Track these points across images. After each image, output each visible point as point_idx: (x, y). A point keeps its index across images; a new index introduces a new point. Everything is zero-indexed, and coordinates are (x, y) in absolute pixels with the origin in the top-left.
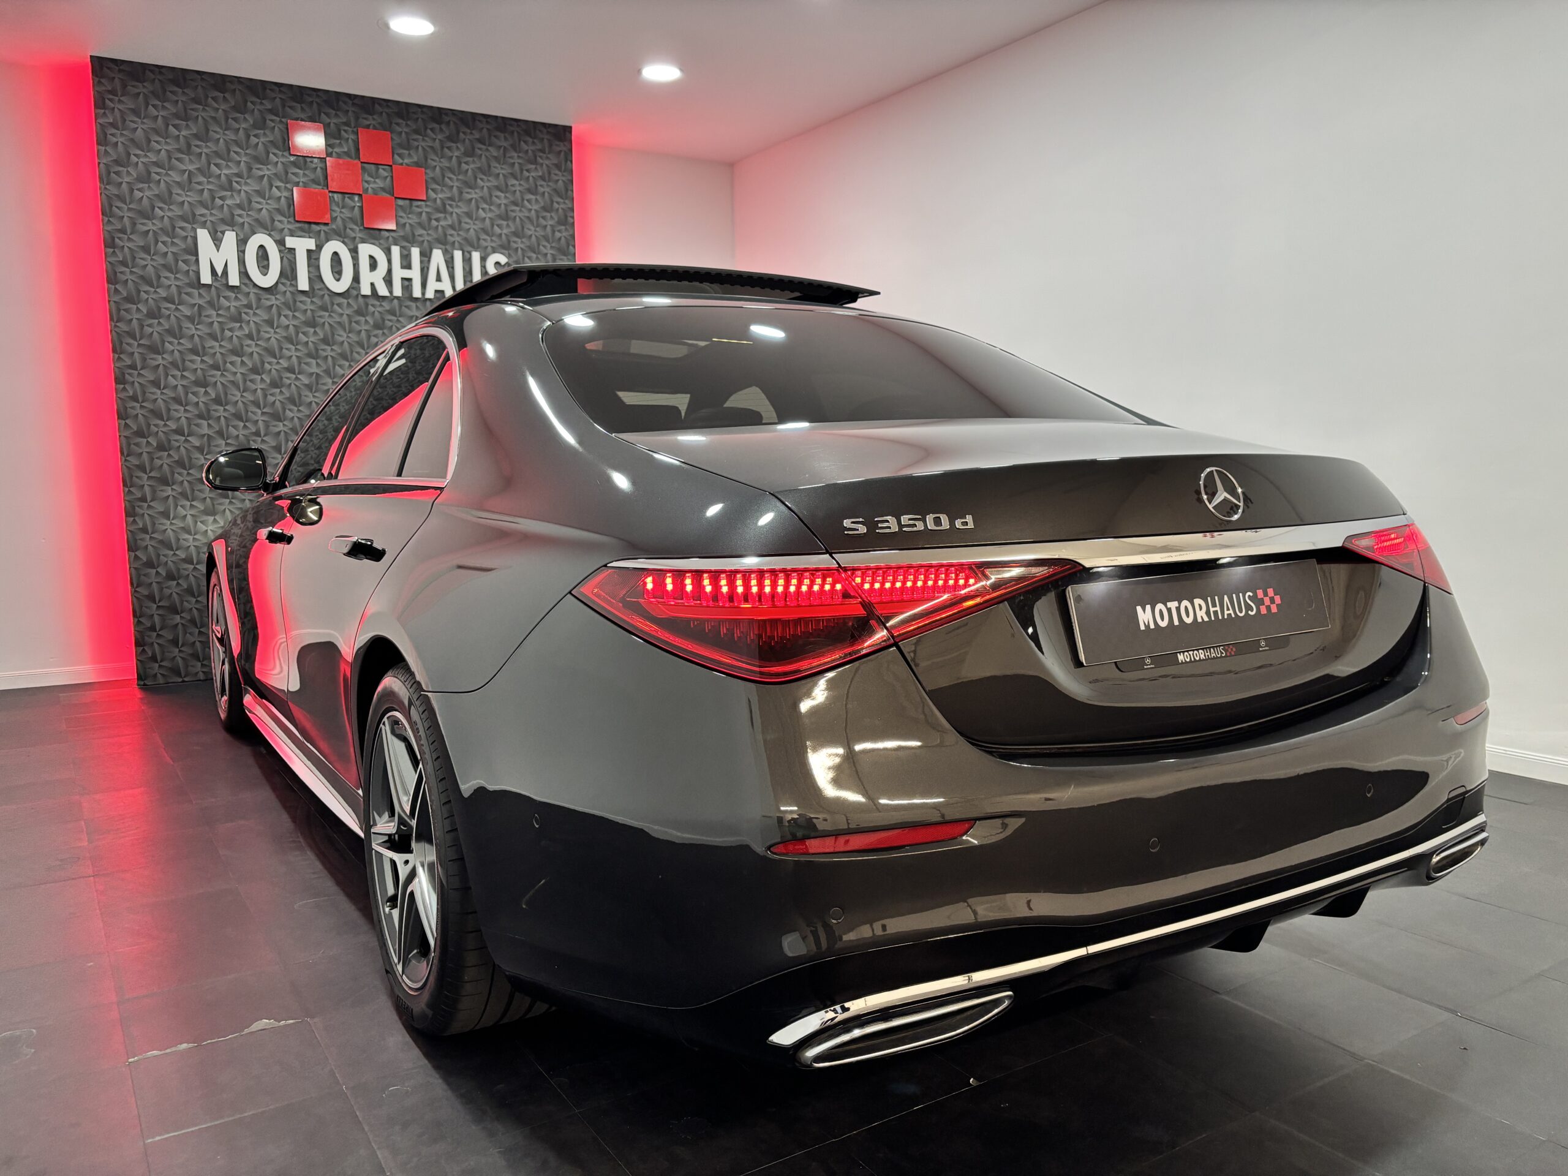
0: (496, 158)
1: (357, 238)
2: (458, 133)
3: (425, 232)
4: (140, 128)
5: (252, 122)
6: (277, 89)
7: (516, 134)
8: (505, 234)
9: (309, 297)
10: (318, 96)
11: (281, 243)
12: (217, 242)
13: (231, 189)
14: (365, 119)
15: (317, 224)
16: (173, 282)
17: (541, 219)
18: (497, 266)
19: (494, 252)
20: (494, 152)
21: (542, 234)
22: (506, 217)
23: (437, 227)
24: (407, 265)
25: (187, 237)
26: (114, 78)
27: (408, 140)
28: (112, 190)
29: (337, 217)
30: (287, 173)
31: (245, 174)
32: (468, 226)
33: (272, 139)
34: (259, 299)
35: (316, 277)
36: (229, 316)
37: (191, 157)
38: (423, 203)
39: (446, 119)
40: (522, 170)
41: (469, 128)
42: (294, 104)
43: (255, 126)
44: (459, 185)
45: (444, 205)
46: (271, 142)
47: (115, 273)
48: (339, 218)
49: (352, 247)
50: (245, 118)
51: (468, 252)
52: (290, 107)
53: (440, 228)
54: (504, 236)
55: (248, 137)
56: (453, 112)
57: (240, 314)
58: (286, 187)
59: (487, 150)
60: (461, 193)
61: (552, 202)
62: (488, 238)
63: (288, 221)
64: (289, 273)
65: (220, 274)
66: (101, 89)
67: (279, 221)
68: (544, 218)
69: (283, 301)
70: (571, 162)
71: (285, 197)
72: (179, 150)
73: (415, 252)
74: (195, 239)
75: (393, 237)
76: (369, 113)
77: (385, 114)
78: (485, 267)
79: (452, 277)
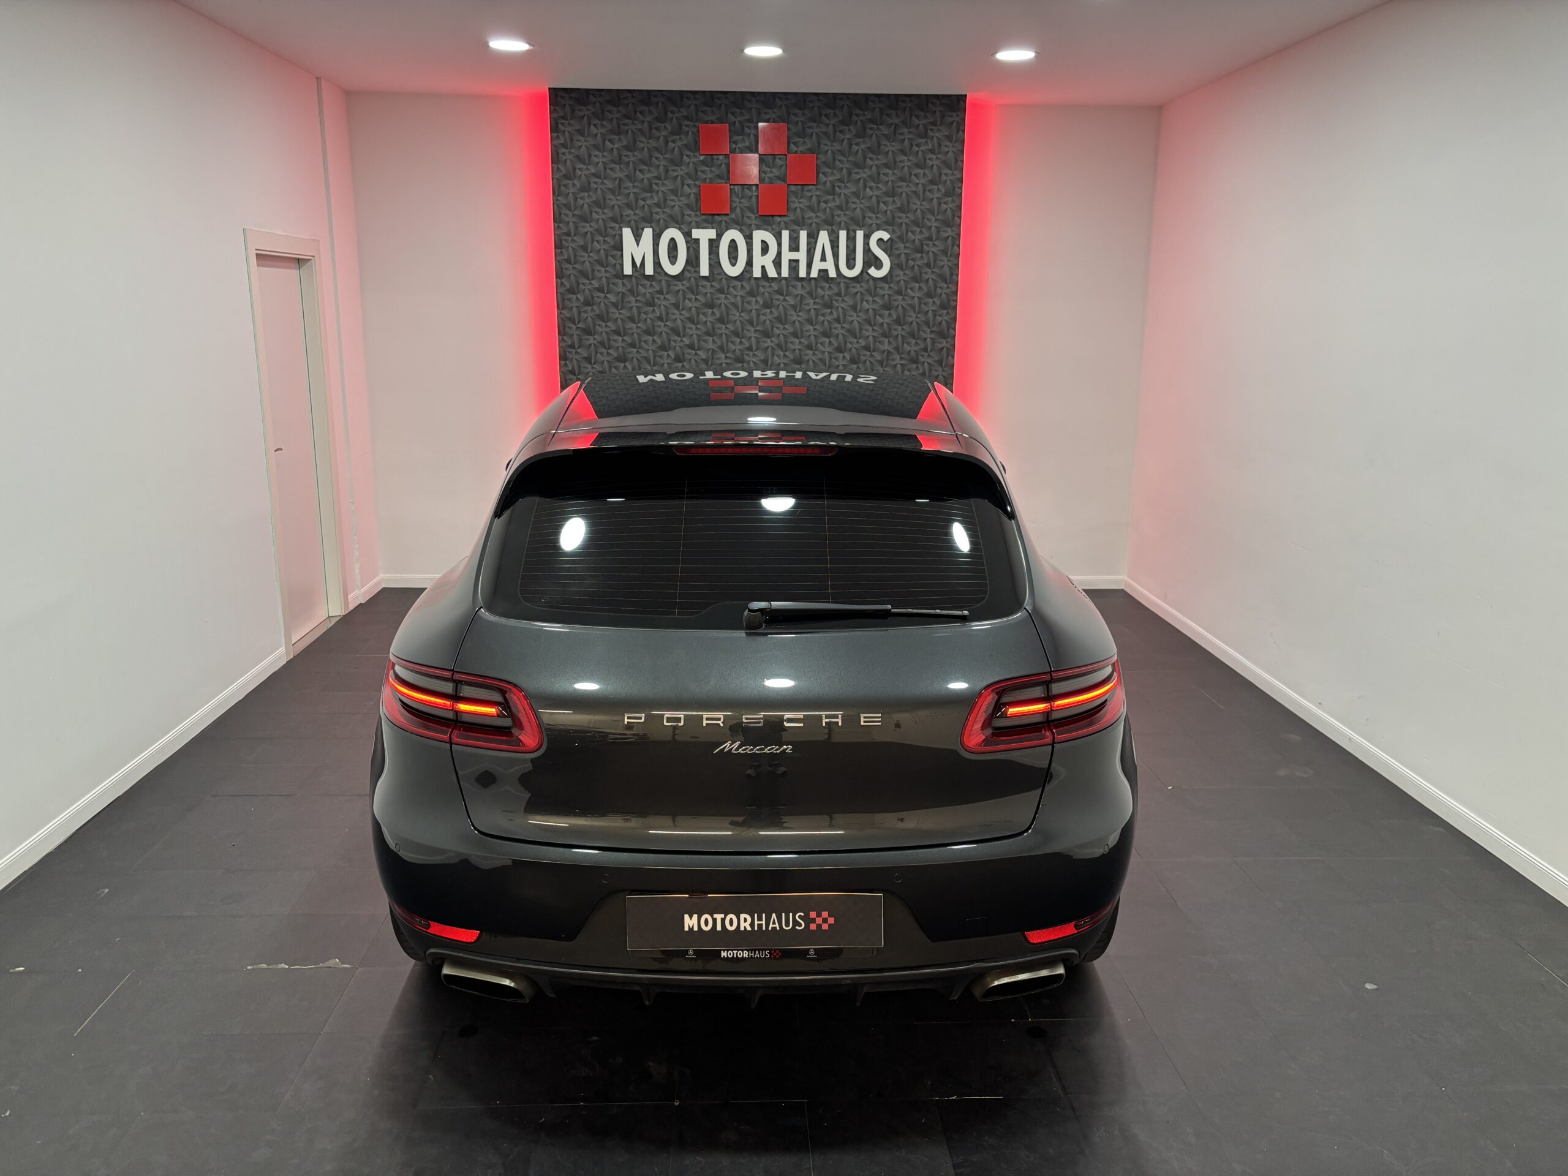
0: (887, 136)
1: (753, 226)
2: (851, 115)
3: (814, 215)
4: (583, 144)
5: (670, 128)
6: (692, 96)
7: (908, 109)
8: (891, 210)
9: (709, 281)
10: (726, 98)
11: (687, 235)
12: (638, 237)
13: (651, 190)
14: (766, 113)
15: (718, 215)
16: (603, 274)
17: (927, 192)
18: (880, 241)
19: (878, 230)
20: (885, 130)
21: (928, 207)
22: (892, 194)
23: (826, 208)
24: (794, 247)
25: (615, 235)
26: (565, 105)
27: (804, 128)
28: (562, 200)
30: (696, 171)
31: (663, 178)
32: (855, 206)
33: (685, 142)
34: (669, 285)
35: (715, 263)
36: (644, 300)
37: (622, 166)
40: (911, 146)
41: (862, 110)
42: (705, 108)
43: (674, 132)
44: (849, 167)
45: (833, 187)
46: (686, 146)
47: (562, 269)
48: (738, 208)
49: (748, 234)
50: (665, 128)
51: (853, 231)
52: (702, 112)
53: (828, 209)
54: (888, 212)
55: (667, 142)
56: (847, 96)
57: (654, 298)
58: (695, 184)
59: (878, 129)
60: (850, 174)
61: (940, 174)
62: (874, 216)
63: (696, 215)
64: (693, 261)
65: (638, 266)
66: (555, 115)
67: (689, 215)
68: (930, 191)
69: (688, 285)
70: (964, 131)
71: (694, 193)
72: (613, 161)
73: (803, 235)
74: (621, 236)
75: (786, 222)
76: (770, 108)
77: (784, 107)
78: (868, 244)
79: (836, 256)
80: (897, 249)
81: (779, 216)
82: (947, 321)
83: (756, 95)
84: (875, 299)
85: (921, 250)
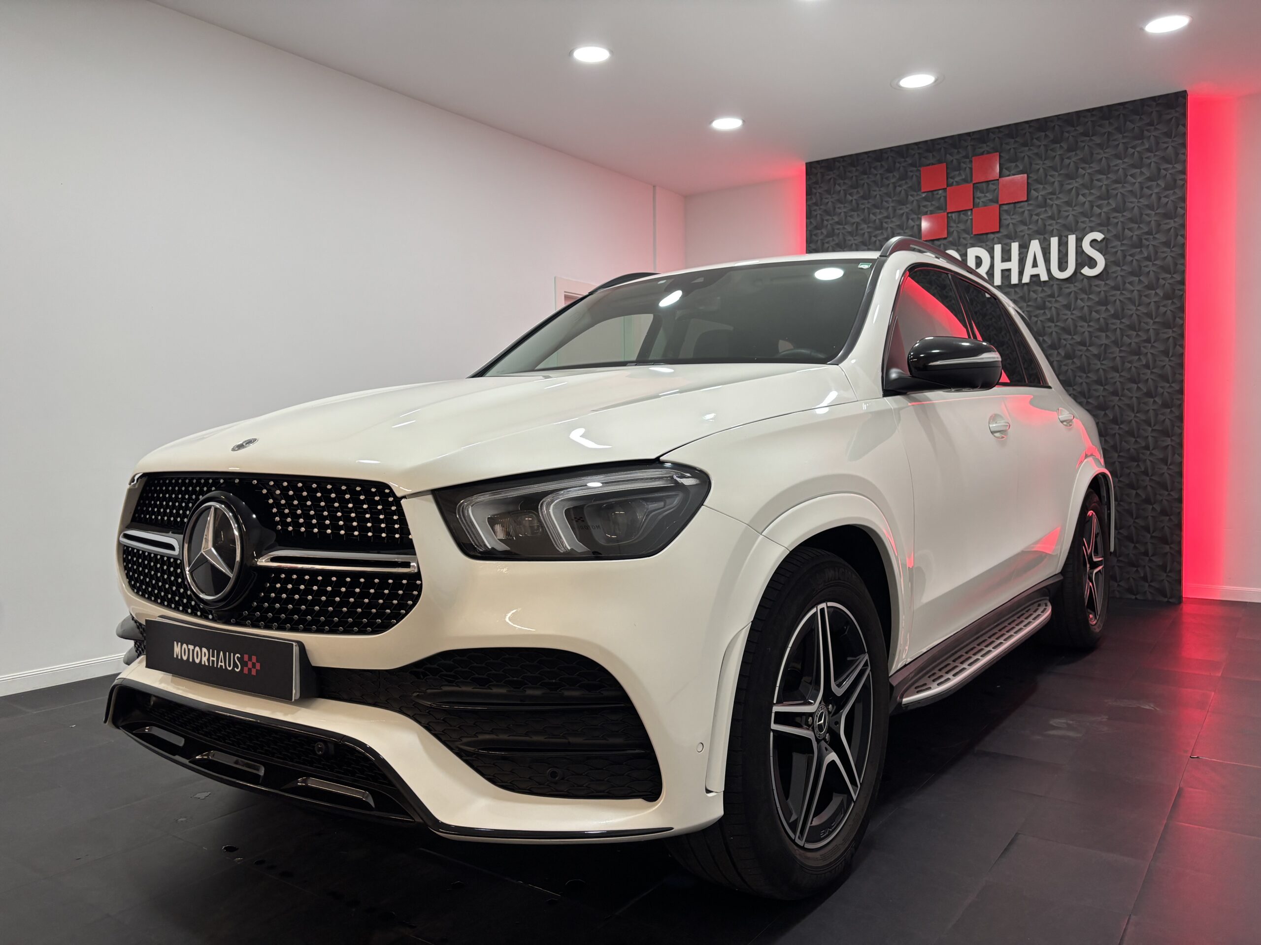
0: (1100, 146)
1: (968, 245)
2: (1062, 133)
3: (1026, 228)
4: (830, 200)
5: (898, 176)
6: (916, 147)
7: (1121, 116)
8: (1104, 212)
10: (945, 142)
14: (981, 148)
15: (938, 240)
18: (1093, 244)
19: (1092, 231)
20: (1097, 139)
21: (1146, 203)
22: (1107, 197)
23: (1037, 221)
24: (1006, 258)
26: (818, 173)
27: (1016, 153)
29: (953, 231)
30: (919, 207)
32: (1068, 214)
33: (910, 184)
37: (859, 213)
38: (1026, 203)
40: (1126, 149)
41: (1073, 127)
42: (928, 154)
43: (901, 179)
44: (1059, 179)
45: (1045, 200)
46: (910, 187)
48: (955, 232)
49: (964, 252)
50: (894, 176)
51: (1065, 236)
52: (924, 157)
53: (1040, 221)
54: (1103, 214)
55: (895, 187)
56: (1058, 117)
58: (918, 218)
59: (1091, 140)
60: (1061, 185)
61: (1159, 170)
62: (1087, 220)
66: (810, 182)
68: (1148, 188)
70: (1185, 125)
71: (917, 225)
72: (852, 210)
73: (1015, 247)
75: (997, 237)
76: (984, 142)
77: (997, 139)
78: (1081, 247)
79: (1047, 261)
80: (1112, 247)
81: (993, 233)
82: (1171, 310)
83: (971, 134)
84: (1090, 296)
85: (1139, 245)
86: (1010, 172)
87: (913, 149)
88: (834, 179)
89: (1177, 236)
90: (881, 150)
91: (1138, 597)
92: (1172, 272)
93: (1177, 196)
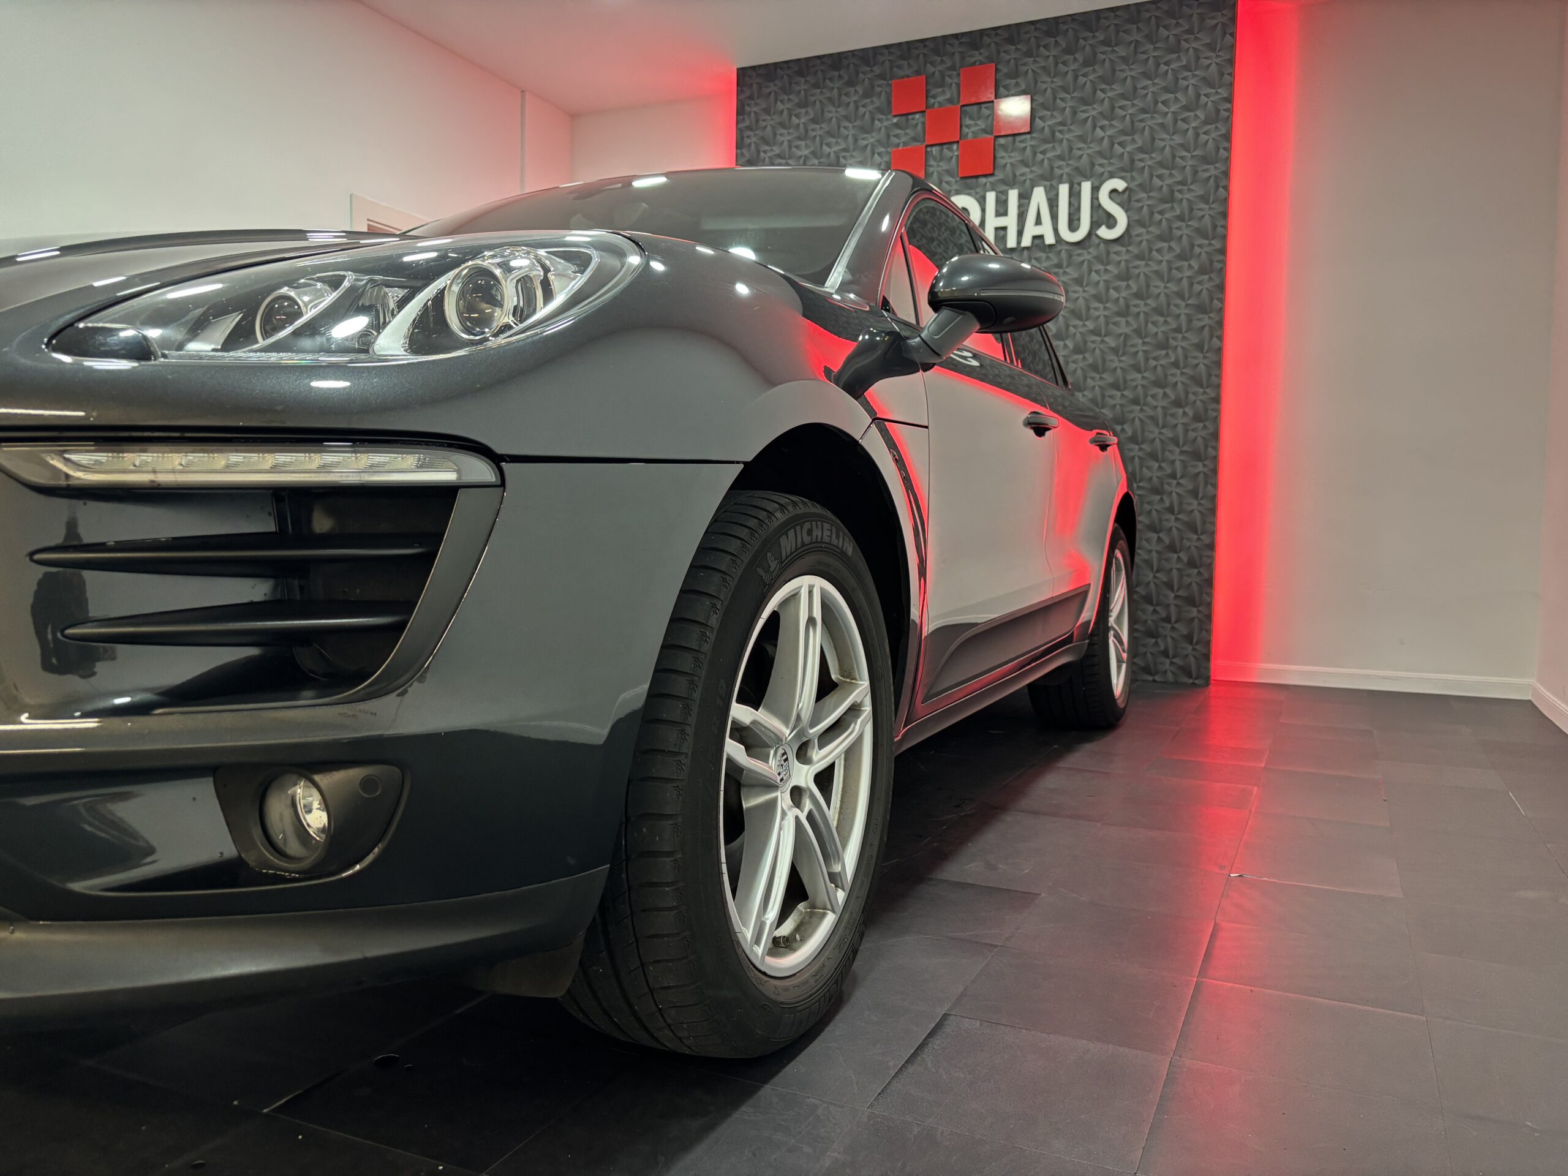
0: (1125, 60)
2: (1077, 39)
3: (1029, 170)
4: (769, 124)
5: (861, 93)
6: (886, 51)
8: (1128, 152)
10: (925, 46)
14: (972, 56)
17: (1180, 123)
18: (1114, 195)
19: (1112, 178)
20: (1122, 51)
21: (1181, 142)
22: (1132, 131)
23: (1043, 160)
24: (1002, 210)
26: (753, 84)
27: (1017, 67)
29: (933, 173)
30: (888, 136)
31: (851, 147)
32: (1081, 152)
33: (877, 104)
37: (808, 142)
38: (1028, 136)
39: (1065, 27)
40: (1158, 65)
41: (1091, 31)
42: (903, 62)
43: (865, 96)
44: (1071, 105)
45: (1053, 133)
46: (878, 108)
48: (935, 174)
50: (856, 91)
51: (1078, 183)
52: (897, 67)
53: (1046, 161)
54: (1126, 155)
55: (857, 108)
56: (1073, 17)
58: (887, 152)
59: (1113, 51)
60: (1074, 113)
61: (1198, 96)
62: (1105, 162)
66: (742, 97)
68: (1183, 120)
70: (1235, 34)
71: (886, 162)
72: (799, 138)
73: (1013, 195)
75: (990, 183)
76: (977, 49)
77: (993, 44)
78: (1097, 199)
79: (1054, 217)
80: (1138, 201)
81: (985, 176)
82: (1207, 289)
83: (960, 36)
84: (1108, 267)
85: (1170, 199)
86: (1009, 91)
87: (882, 54)
88: (775, 92)
89: (1217, 187)
90: (839, 54)
91: (1157, 678)
92: (1210, 237)
93: (1219, 133)
